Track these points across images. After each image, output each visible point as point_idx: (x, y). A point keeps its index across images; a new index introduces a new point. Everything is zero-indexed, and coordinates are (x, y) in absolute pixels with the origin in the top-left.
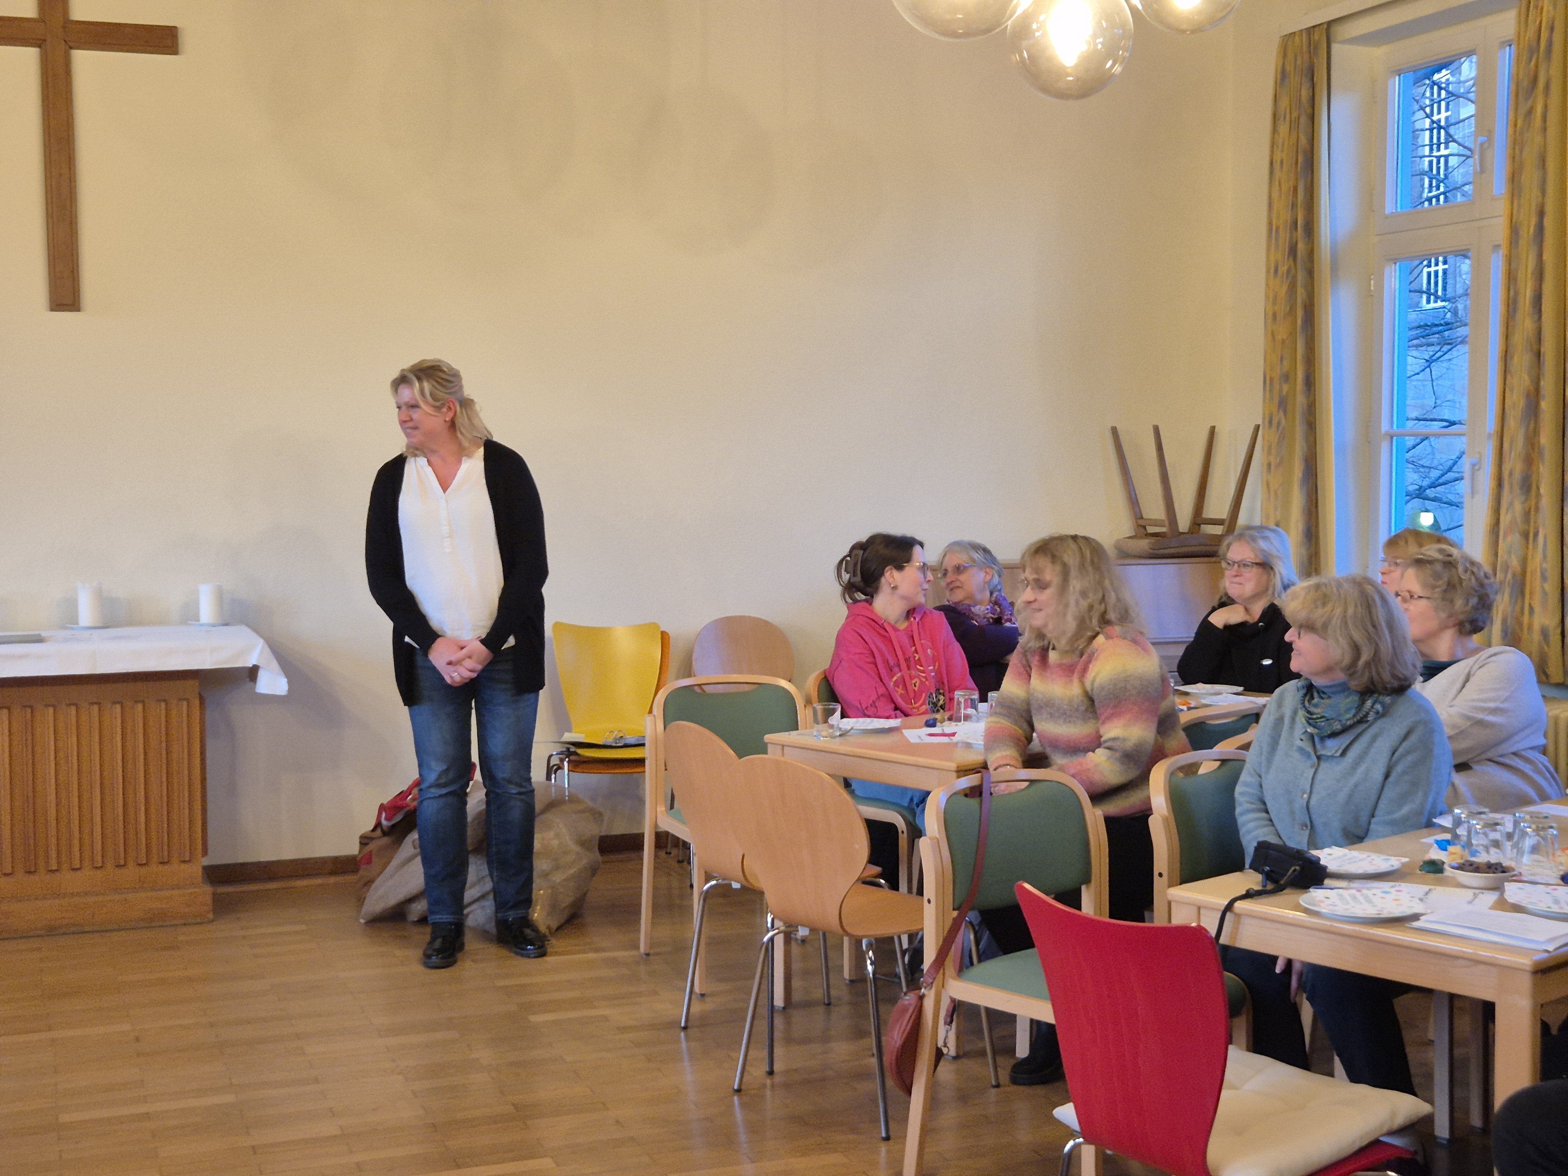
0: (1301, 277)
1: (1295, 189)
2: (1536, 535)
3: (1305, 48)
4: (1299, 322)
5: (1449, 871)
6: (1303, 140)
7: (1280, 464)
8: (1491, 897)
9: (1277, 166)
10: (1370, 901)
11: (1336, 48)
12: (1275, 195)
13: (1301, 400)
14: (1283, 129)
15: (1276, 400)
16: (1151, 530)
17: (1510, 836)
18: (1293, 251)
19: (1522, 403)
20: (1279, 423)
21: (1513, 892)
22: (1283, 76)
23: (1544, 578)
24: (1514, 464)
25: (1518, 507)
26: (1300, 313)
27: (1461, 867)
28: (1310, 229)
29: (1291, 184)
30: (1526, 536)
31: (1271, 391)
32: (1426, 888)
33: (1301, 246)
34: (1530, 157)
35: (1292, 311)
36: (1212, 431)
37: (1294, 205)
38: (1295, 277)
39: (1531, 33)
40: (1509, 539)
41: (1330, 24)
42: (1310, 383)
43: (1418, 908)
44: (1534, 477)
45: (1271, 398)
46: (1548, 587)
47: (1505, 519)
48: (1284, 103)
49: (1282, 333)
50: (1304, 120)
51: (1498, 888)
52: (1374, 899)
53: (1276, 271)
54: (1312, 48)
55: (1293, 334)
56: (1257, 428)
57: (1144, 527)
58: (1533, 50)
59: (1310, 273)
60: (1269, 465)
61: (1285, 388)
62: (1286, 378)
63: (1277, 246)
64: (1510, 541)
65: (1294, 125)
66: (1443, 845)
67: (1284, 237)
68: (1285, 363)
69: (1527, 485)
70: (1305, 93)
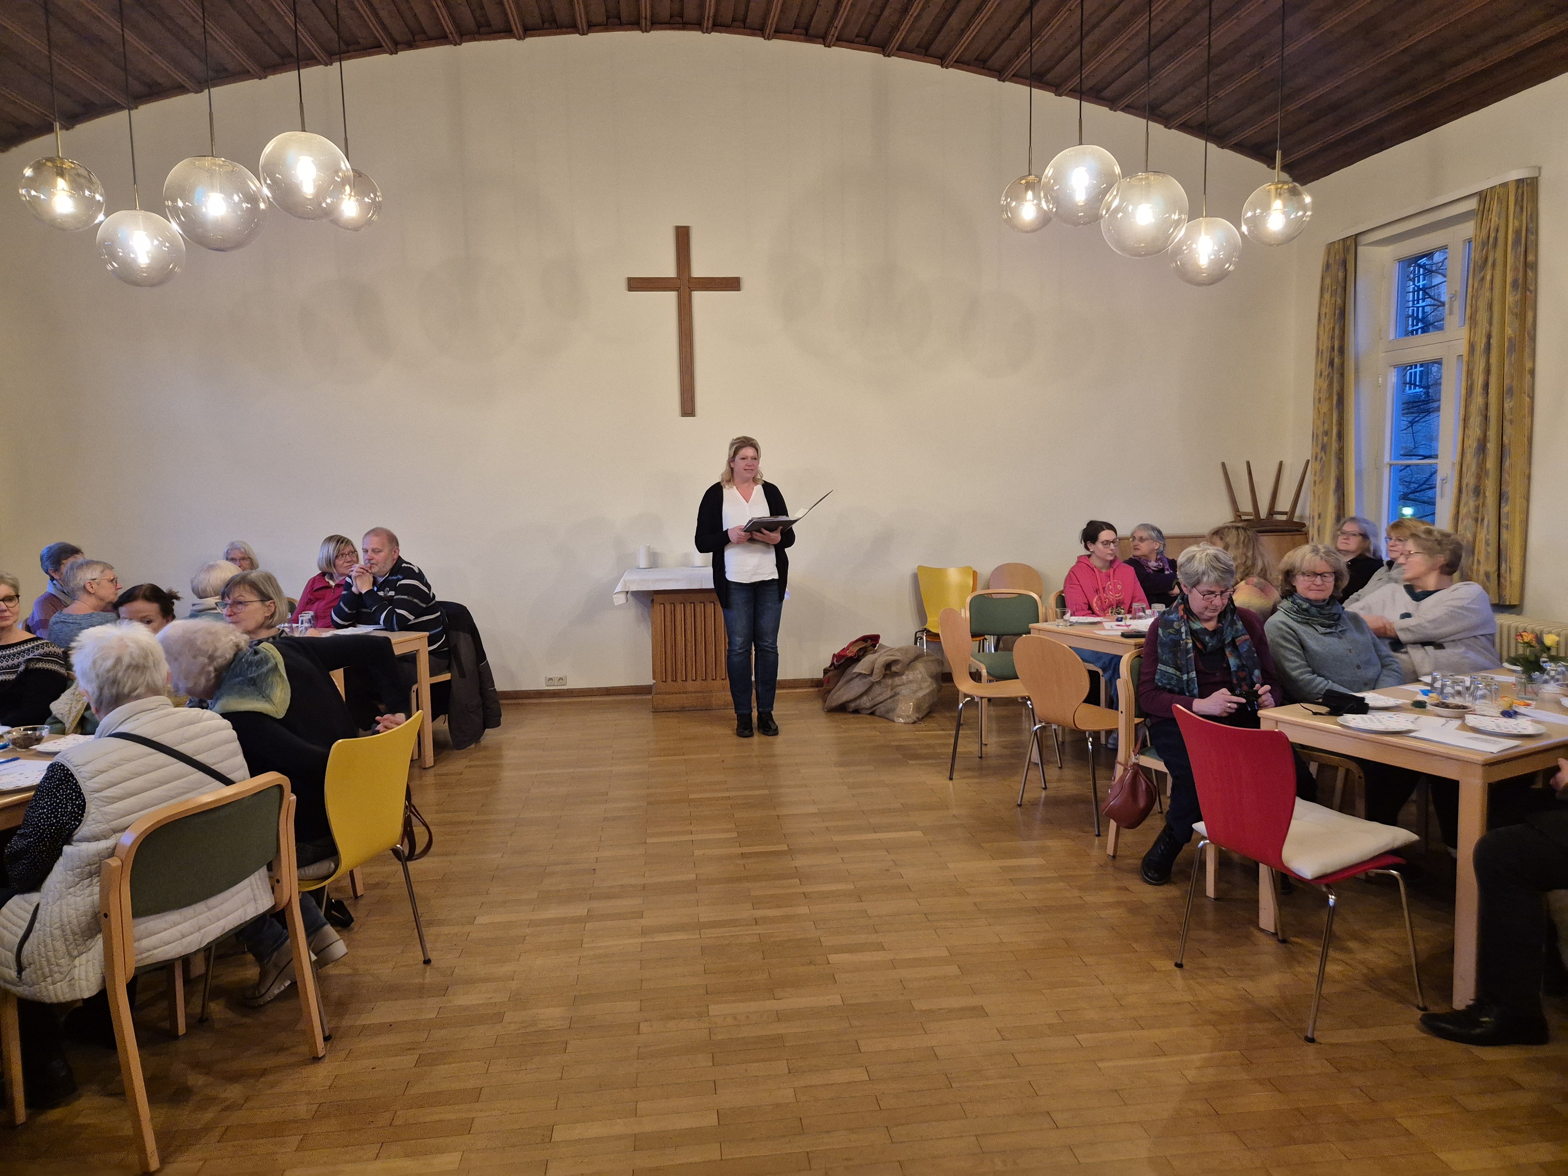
0: (1336, 377)
1: (1334, 328)
2: (1483, 520)
3: (1341, 250)
4: (1335, 402)
5: (1429, 707)
6: (1339, 301)
7: (1321, 482)
8: (1458, 723)
9: (1323, 317)
10: (1381, 722)
11: (1360, 249)
12: (1321, 333)
13: (1335, 446)
14: (1327, 296)
15: (1320, 446)
16: (1244, 518)
17: (1468, 689)
18: (1332, 363)
19: (1475, 445)
20: (1321, 459)
21: (1471, 720)
22: (1327, 266)
23: (1487, 544)
24: (1470, 480)
25: (1472, 504)
26: (1335, 398)
27: (1437, 705)
28: (1342, 351)
29: (1331, 325)
30: (1476, 520)
31: (1317, 442)
32: (1416, 716)
33: (1336, 360)
34: (1482, 305)
35: (1331, 396)
36: (1281, 463)
37: (1333, 338)
38: (1332, 378)
39: (1484, 233)
40: (1465, 522)
41: (1357, 235)
42: (1341, 436)
43: (1410, 727)
44: (1481, 487)
45: (1317, 445)
46: (1490, 549)
47: (1463, 510)
48: (1328, 281)
49: (1325, 408)
50: (1339, 290)
51: (1461, 717)
52: (1382, 720)
53: (1321, 375)
54: (1346, 250)
55: (1331, 410)
56: (1308, 462)
57: (1240, 516)
58: (1485, 243)
59: (1342, 375)
60: (1315, 482)
61: (1326, 439)
62: (1326, 433)
63: (1322, 361)
64: (1466, 523)
65: (1334, 293)
66: (1425, 693)
67: (1326, 355)
68: (1326, 425)
69: (1478, 491)
70: (1341, 275)
